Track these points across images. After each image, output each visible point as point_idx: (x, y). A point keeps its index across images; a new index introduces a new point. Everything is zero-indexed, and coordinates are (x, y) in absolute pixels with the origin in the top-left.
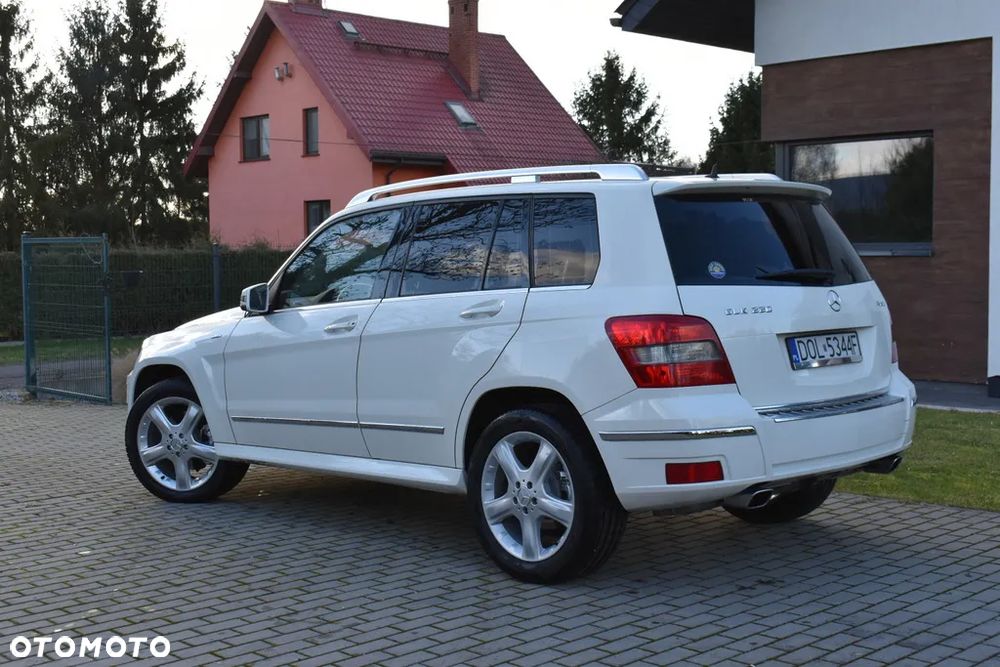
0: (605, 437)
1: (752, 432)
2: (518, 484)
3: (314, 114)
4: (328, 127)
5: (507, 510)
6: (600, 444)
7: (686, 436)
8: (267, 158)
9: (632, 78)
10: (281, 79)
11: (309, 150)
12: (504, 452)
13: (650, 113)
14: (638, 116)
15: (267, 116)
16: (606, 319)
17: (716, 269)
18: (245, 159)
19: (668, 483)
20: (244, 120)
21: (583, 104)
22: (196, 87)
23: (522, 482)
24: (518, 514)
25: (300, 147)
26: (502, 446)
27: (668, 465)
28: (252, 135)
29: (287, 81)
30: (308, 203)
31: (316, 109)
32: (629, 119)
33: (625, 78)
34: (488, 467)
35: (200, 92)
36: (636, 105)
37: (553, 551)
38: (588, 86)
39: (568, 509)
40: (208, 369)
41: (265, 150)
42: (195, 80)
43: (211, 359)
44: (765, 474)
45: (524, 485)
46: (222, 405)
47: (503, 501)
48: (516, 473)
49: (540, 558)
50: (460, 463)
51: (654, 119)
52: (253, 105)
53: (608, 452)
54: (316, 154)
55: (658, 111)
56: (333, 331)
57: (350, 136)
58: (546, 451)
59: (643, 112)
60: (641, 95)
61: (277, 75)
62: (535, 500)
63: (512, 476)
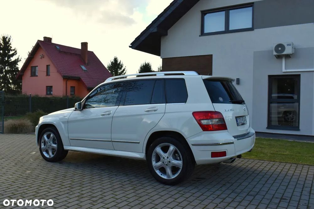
0: (193, 145)
1: (233, 143)
2: (164, 158)
3: (49, 66)
4: (52, 69)
5: (161, 166)
6: (191, 146)
7: (218, 144)
8: (37, 76)
9: (120, 62)
10: (41, 58)
11: (48, 74)
12: (158, 150)
13: (124, 70)
14: (121, 71)
15: (37, 66)
16: (192, 112)
17: (221, 99)
18: (32, 76)
19: (212, 157)
20: (32, 67)
21: (109, 67)
22: (19, 59)
23: (165, 157)
24: (164, 166)
25: (45, 73)
26: (158, 148)
27: (212, 153)
28: (34, 71)
29: (43, 58)
30: (47, 87)
31: (50, 65)
32: (119, 71)
33: (119, 63)
34: (154, 154)
35: (20, 60)
36: (121, 68)
37: (176, 175)
38: (110, 64)
39: (181, 163)
40: (63, 126)
41: (37, 74)
42: (19, 57)
43: (63, 122)
44: (235, 154)
45: (166, 158)
46: (67, 135)
47: (159, 163)
48: (163, 155)
49: (173, 178)
50: (144, 152)
51: (125, 72)
52: (34, 64)
53: (193, 149)
54: (49, 76)
55: (125, 70)
56: (103, 115)
57: (58, 72)
58: (172, 148)
59: (122, 70)
60: (122, 66)
61: (40, 57)
62: (170, 162)
63: (161, 156)
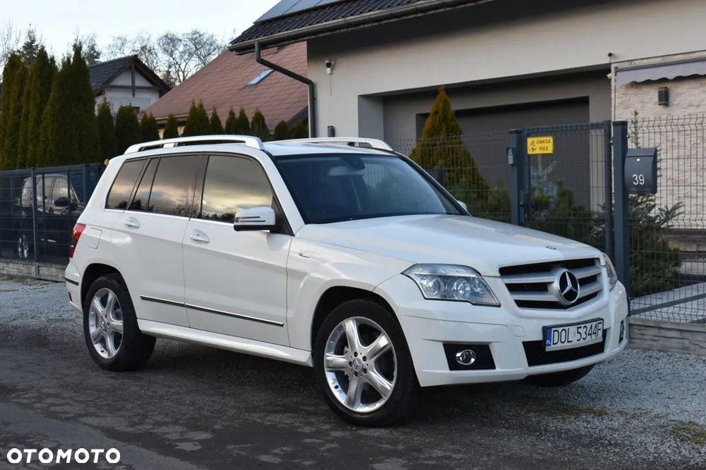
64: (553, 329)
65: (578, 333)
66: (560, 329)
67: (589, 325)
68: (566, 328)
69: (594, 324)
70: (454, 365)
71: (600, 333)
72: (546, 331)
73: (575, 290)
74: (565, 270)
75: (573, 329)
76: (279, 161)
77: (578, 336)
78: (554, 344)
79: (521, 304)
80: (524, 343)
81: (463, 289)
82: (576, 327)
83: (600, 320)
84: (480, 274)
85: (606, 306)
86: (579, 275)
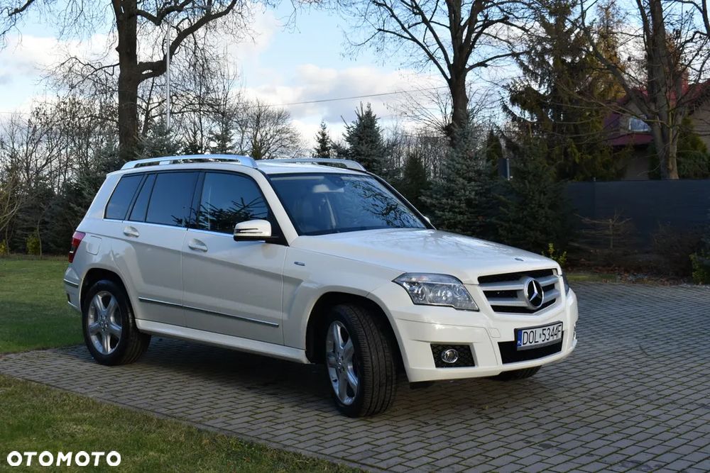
64: (523, 331)
65: (544, 334)
66: (529, 331)
67: (551, 328)
68: (534, 330)
69: (556, 326)
70: (440, 363)
71: (560, 334)
72: (518, 332)
73: (540, 297)
74: (531, 279)
75: (539, 331)
76: (272, 179)
77: (543, 337)
78: (524, 344)
79: (496, 309)
80: (500, 344)
81: (446, 295)
82: (542, 329)
83: (560, 323)
84: (461, 282)
85: (563, 311)
86: (543, 283)
